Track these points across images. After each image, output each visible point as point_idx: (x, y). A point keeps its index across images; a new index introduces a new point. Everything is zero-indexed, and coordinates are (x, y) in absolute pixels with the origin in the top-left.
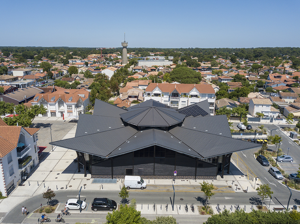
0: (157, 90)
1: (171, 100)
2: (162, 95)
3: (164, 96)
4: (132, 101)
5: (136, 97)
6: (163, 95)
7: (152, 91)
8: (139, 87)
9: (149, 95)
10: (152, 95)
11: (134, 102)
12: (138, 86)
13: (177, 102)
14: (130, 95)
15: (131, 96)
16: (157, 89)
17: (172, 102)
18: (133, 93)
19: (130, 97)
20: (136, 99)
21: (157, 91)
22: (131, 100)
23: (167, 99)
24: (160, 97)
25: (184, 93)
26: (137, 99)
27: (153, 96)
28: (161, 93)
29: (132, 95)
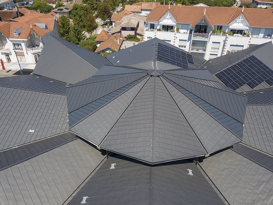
0: (168, 19)
1: (193, 39)
2: (176, 28)
3: (181, 31)
4: (126, 36)
5: (132, 29)
6: (178, 30)
7: (158, 19)
8: (142, 12)
9: (153, 28)
10: (158, 28)
11: (129, 38)
12: (140, 11)
13: (204, 44)
14: (123, 26)
15: (126, 28)
16: (168, 16)
17: (194, 43)
18: (128, 23)
19: (124, 29)
20: (132, 33)
21: (168, 21)
22: (125, 33)
23: (186, 37)
24: (173, 33)
25: (218, 26)
26: (135, 33)
27: (159, 30)
28: (175, 24)
29: (127, 26)
